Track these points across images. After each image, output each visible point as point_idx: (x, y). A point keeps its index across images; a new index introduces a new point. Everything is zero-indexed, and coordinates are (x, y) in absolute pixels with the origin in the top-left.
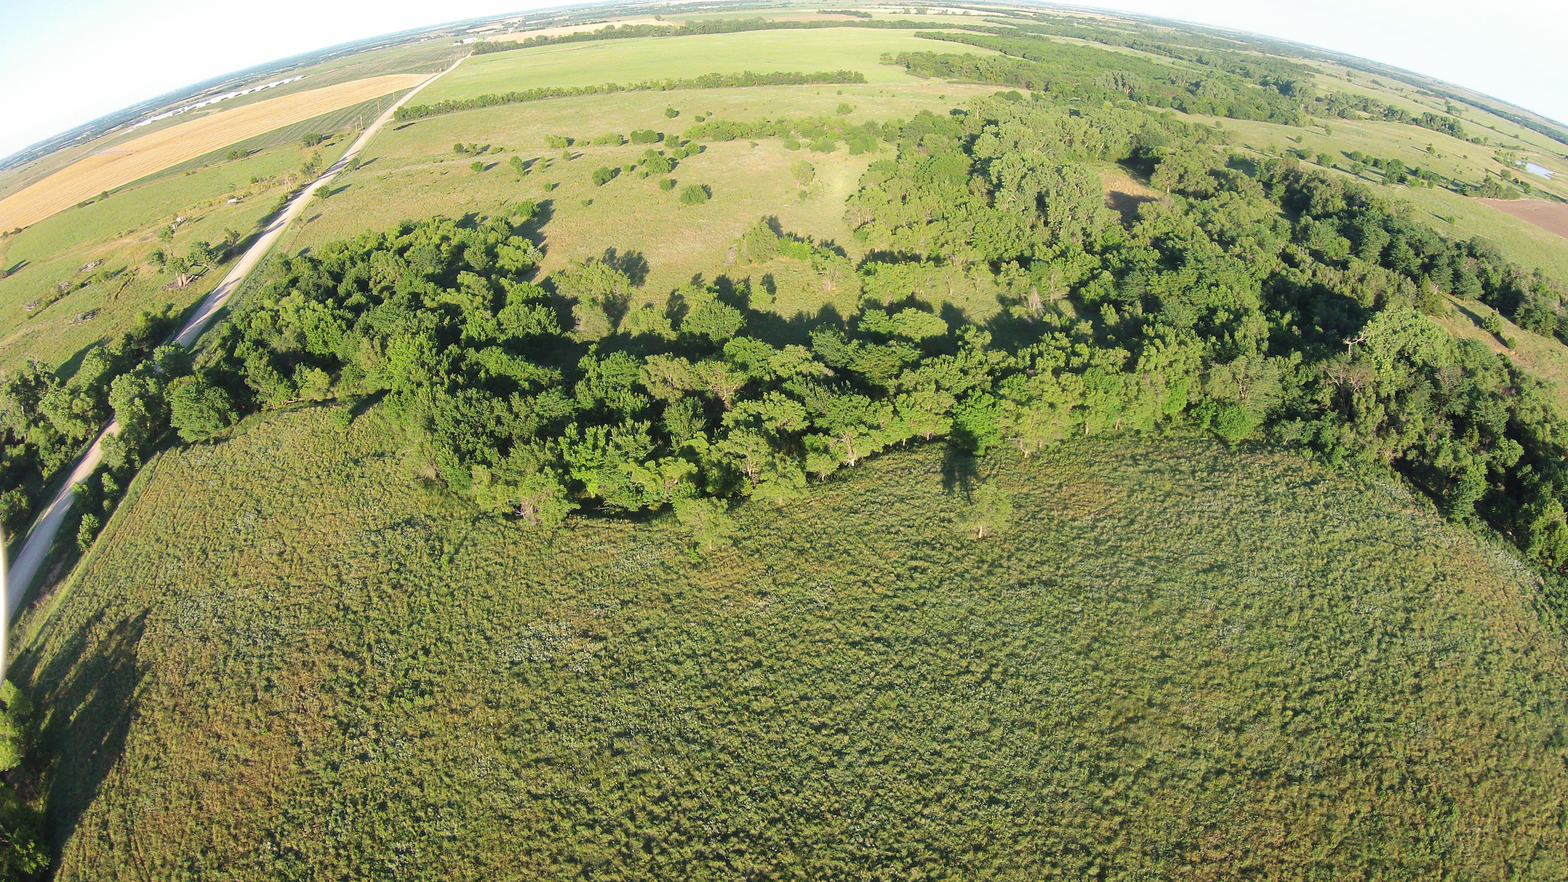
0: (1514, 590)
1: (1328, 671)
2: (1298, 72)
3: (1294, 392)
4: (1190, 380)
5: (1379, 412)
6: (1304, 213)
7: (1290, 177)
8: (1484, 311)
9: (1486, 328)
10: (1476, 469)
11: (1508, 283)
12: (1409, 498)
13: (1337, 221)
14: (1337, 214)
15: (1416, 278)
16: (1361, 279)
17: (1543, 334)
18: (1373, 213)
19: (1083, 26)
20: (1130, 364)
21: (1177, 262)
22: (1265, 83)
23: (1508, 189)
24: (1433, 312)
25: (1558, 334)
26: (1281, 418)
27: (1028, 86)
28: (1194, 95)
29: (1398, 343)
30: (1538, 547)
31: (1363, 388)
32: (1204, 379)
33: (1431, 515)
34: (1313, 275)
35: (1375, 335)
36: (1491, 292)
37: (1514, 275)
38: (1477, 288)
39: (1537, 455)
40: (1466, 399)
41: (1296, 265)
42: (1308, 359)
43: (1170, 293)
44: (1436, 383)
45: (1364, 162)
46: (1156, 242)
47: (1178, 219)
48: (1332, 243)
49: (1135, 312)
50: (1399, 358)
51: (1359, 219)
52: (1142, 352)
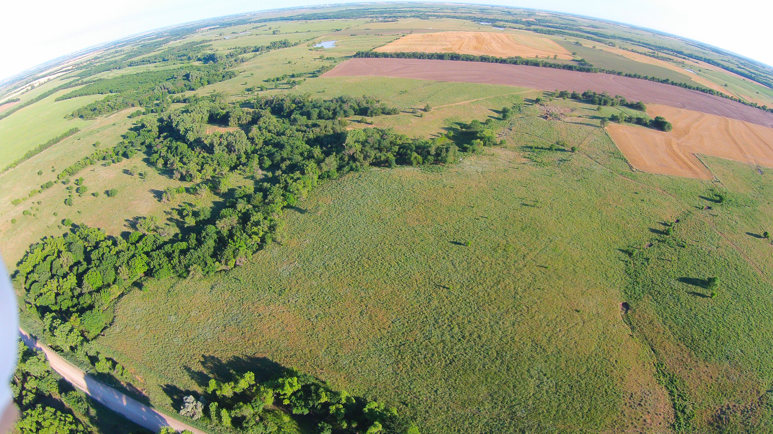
0: (416, 172)
2: (205, 46)
3: (339, 161)
4: (317, 170)
5: (362, 156)
6: (282, 113)
7: (268, 103)
8: (359, 118)
9: (362, 122)
10: (390, 156)
11: (358, 105)
12: (380, 169)
13: (298, 112)
14: (295, 109)
15: (333, 118)
16: (326, 127)
17: (379, 115)
18: (307, 104)
19: (99, 64)
20: (303, 173)
21: (280, 146)
22: (199, 60)
23: (330, 66)
24: (345, 126)
25: (383, 113)
26: (340, 168)
27: (133, 105)
28: (189, 81)
29: (354, 139)
30: (415, 163)
31: (356, 152)
32: (321, 168)
33: (388, 170)
34: (313, 132)
35: (349, 140)
36: (356, 111)
37: (358, 102)
38: (353, 112)
39: (402, 147)
40: (378, 143)
41: (305, 131)
42: (337, 153)
43: (288, 154)
44: (369, 143)
45: (273, 81)
46: (266, 143)
47: (262, 134)
48: (303, 120)
49: (288, 162)
50: (355, 143)
51: (305, 108)
52: (304, 169)
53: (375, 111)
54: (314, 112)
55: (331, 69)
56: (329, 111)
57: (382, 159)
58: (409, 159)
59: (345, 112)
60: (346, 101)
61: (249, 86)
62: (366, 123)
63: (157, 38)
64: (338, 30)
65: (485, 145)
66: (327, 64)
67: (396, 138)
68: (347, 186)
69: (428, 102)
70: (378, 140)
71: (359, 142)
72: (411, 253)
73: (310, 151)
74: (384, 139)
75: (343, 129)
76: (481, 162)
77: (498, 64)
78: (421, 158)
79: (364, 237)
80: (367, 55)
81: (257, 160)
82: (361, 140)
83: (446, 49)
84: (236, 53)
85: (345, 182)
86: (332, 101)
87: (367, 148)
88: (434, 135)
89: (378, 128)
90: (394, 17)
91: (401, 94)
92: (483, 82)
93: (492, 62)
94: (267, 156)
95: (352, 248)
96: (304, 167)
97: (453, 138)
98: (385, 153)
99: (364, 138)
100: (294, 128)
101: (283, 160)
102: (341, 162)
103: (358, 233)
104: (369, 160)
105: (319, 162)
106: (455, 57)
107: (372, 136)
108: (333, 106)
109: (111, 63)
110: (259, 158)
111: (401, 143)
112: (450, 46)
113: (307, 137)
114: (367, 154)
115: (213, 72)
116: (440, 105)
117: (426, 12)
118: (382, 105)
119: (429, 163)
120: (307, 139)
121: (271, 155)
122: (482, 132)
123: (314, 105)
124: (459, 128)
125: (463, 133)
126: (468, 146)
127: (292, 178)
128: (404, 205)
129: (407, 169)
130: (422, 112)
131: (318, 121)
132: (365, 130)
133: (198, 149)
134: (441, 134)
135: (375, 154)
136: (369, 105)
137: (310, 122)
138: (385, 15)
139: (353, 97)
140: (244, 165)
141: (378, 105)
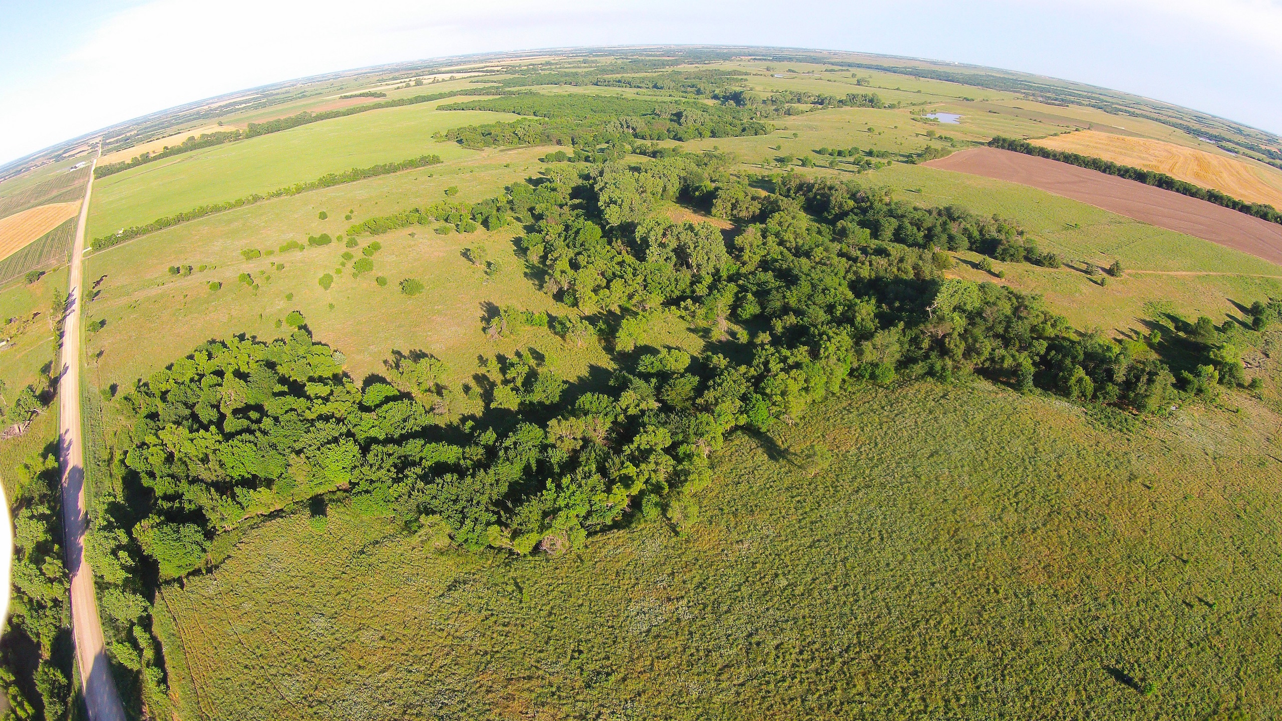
0: (1074, 418)
1: (1017, 482)
2: (733, 79)
3: (907, 346)
4: (850, 355)
5: (963, 346)
6: (826, 214)
7: (804, 188)
8: (976, 257)
9: (982, 268)
10: (1026, 362)
11: (981, 232)
12: (995, 388)
13: (855, 217)
14: (852, 211)
15: (924, 246)
16: (901, 260)
17: (1017, 261)
18: (877, 205)
19: (547, 72)
20: (814, 354)
21: (788, 278)
22: (715, 97)
23: (943, 150)
24: (945, 267)
25: (1027, 259)
26: (905, 363)
27: (559, 142)
28: (680, 124)
29: (955, 301)
30: (1075, 393)
31: (950, 334)
32: (860, 353)
33: (1012, 394)
34: (871, 265)
35: (942, 301)
36: (975, 242)
37: (981, 224)
38: (966, 243)
39: (1055, 344)
40: (1004, 324)
41: (855, 260)
42: (909, 325)
43: (799, 301)
44: (985, 320)
45: (831, 154)
46: (765, 265)
47: (764, 244)
48: (862, 235)
49: (791, 319)
50: (954, 309)
51: (871, 212)
52: (821, 345)
53: (1012, 251)
54: (887, 225)
55: (942, 156)
56: (919, 229)
57: (1005, 365)
58: (1066, 380)
59: (951, 238)
60: (958, 217)
61: (781, 154)
62: (989, 272)
63: (663, 55)
64: (968, 100)
65: (1220, 382)
66: (936, 145)
67: (1045, 322)
68: (907, 415)
69: (1118, 257)
70: (1006, 317)
71: (964, 311)
72: (995, 680)
73: (851, 307)
74: (1020, 318)
75: (936, 273)
76: (1212, 427)
77: (1236, 213)
78: (1092, 385)
79: (893, 585)
80: (1012, 146)
81: (730, 296)
82: (969, 307)
83: (1148, 166)
84: (783, 99)
85: (906, 402)
86: (930, 212)
87: (978, 331)
88: (1123, 333)
89: (1012, 288)
90: (1063, 100)
91: (1066, 229)
92: (1215, 241)
93: (1227, 206)
94: (754, 294)
95: (846, 610)
96: (821, 339)
97: (1159, 348)
98: (1014, 352)
99: (977, 305)
100: (836, 247)
101: (786, 310)
102: (913, 348)
103: (883, 564)
104: (977, 360)
105: (861, 336)
106: (1165, 183)
107: (994, 304)
108: (929, 222)
109: (567, 75)
110: (736, 294)
111: (1053, 335)
112: (1154, 163)
113: (855, 273)
114: (974, 345)
115: (729, 118)
116: (1138, 269)
117: (1113, 103)
118: (1028, 241)
119: (1107, 402)
120: (854, 278)
121: (762, 294)
122: (1219, 348)
123: (890, 211)
124: (1172, 329)
125: (1178, 340)
126: (1190, 377)
127: (784, 360)
128: (1026, 510)
129: (1058, 404)
130: (1105, 275)
131: (892, 244)
132: (982, 287)
133: (618, 244)
134: (1136, 333)
135: (993, 350)
136: (1002, 237)
137: (874, 244)
138: (1048, 95)
139: (974, 212)
140: (697, 300)
141: (1021, 240)
